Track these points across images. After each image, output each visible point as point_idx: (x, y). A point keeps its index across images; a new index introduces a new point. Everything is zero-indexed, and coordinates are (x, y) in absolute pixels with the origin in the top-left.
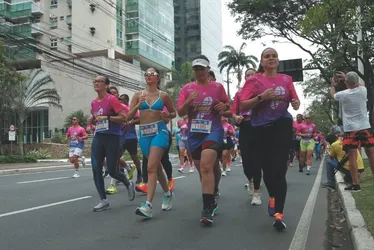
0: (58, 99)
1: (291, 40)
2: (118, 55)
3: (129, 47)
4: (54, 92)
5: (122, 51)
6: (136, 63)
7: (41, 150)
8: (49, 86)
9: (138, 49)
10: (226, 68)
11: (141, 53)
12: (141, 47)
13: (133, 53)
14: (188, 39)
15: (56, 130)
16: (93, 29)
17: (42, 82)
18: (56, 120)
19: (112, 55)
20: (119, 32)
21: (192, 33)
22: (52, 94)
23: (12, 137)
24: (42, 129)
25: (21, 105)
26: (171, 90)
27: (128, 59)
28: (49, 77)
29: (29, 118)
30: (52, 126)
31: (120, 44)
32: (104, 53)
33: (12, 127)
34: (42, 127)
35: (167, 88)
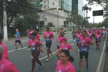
0: (46, 20)
1: (101, 5)
2: (59, 9)
3: (61, 7)
4: (46, 18)
5: (60, 8)
6: (63, 10)
7: (43, 30)
9: (63, 7)
10: (84, 10)
11: (64, 8)
12: (64, 7)
13: (62, 8)
14: (75, 3)
16: (53, 3)
17: (43, 16)
18: (46, 24)
19: (57, 9)
20: (59, 3)
21: (76, 2)
22: (45, 18)
23: (37, 28)
25: (39, 21)
27: (61, 10)
29: (40, 24)
30: (45, 25)
31: (59, 6)
32: (56, 9)
33: (37, 26)
34: (43, 25)
35: (70, 16)
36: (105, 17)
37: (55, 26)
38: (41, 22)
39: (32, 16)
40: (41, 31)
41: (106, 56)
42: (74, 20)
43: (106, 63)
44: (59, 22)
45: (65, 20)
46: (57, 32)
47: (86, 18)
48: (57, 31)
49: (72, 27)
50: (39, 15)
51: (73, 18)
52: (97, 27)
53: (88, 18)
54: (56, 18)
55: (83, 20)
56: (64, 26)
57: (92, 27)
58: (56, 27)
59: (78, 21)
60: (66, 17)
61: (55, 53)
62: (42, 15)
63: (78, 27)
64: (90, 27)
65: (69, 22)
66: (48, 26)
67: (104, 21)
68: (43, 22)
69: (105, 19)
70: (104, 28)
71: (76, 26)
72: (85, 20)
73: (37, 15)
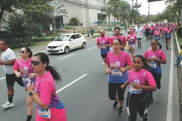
0: (66, 13)
7: (61, 33)
8: (63, 8)
15: (66, 25)
17: (59, 7)
18: (66, 21)
22: (65, 11)
23: (51, 29)
25: (53, 16)
26: (109, 5)
28: (62, 5)
29: (56, 21)
30: (64, 23)
33: (51, 25)
34: (61, 23)
35: (108, 4)
36: (169, 4)
37: (82, 24)
38: (58, 17)
39: (38, 8)
40: (59, 35)
42: (115, 11)
44: (89, 17)
45: (99, 12)
46: (87, 35)
47: (135, 7)
48: (87, 33)
49: (112, 23)
50: (53, 5)
51: (113, 7)
52: (154, 21)
53: (138, 7)
54: (84, 10)
56: (99, 23)
57: (146, 22)
58: (84, 25)
59: (123, 13)
60: (101, 7)
61: (85, 75)
62: (58, 5)
63: (122, 22)
64: (143, 22)
66: (70, 24)
67: (167, 10)
68: (61, 17)
69: (167, 7)
70: (166, 21)
71: (119, 21)
72: (133, 11)
73: (48, 6)
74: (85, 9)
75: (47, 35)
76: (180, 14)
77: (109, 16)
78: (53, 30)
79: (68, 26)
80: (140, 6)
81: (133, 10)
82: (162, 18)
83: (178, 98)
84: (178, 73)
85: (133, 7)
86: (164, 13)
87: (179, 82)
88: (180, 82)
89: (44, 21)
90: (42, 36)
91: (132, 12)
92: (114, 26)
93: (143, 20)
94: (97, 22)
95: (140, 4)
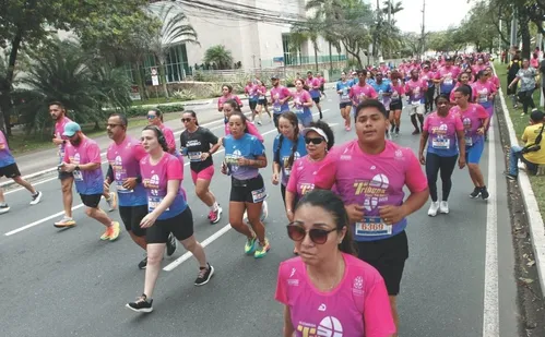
0: (195, 35)
4: (190, 27)
7: (184, 91)
8: (184, 23)
15: (197, 68)
17: (176, 20)
18: (196, 56)
22: (188, 31)
23: (155, 82)
24: (182, 67)
25: (158, 46)
26: (311, 13)
28: (182, 13)
29: (168, 59)
30: (191, 63)
33: (154, 72)
34: (182, 63)
35: (309, 7)
37: (239, 64)
38: (171, 49)
40: (178, 98)
41: (509, 200)
42: (328, 26)
43: (519, 236)
44: (258, 44)
45: (287, 29)
47: (386, 11)
49: (324, 59)
50: (156, 13)
52: (438, 50)
53: (393, 12)
54: (243, 25)
55: (372, 22)
56: (286, 60)
58: (247, 67)
59: (351, 29)
60: (292, 16)
62: (171, 15)
63: (350, 56)
64: (409, 54)
65: (306, 39)
66: (206, 67)
67: (472, 18)
69: (473, 10)
71: (343, 53)
72: (381, 23)
73: (146, 18)
74: (246, 22)
75: (146, 99)
76: (509, 27)
77: (314, 39)
78: (160, 85)
79: (202, 73)
80: (398, 10)
81: (380, 20)
82: (460, 42)
83: (513, 263)
84: (509, 194)
85: (380, 13)
86: (466, 25)
87: (512, 217)
88: (516, 219)
89: (133, 60)
90: (131, 103)
91: (378, 26)
92: (329, 68)
93: (408, 48)
94: (281, 59)
95: (399, 4)
